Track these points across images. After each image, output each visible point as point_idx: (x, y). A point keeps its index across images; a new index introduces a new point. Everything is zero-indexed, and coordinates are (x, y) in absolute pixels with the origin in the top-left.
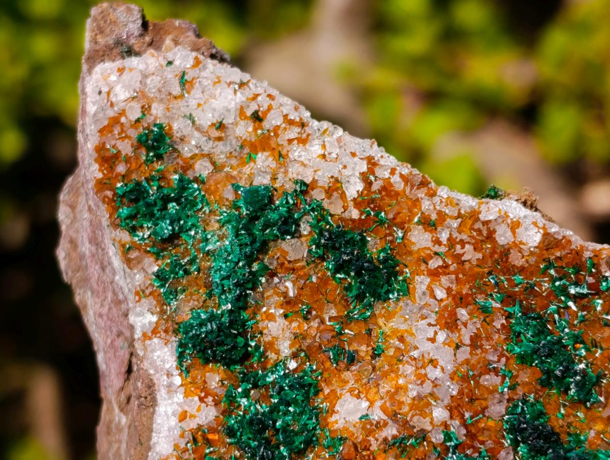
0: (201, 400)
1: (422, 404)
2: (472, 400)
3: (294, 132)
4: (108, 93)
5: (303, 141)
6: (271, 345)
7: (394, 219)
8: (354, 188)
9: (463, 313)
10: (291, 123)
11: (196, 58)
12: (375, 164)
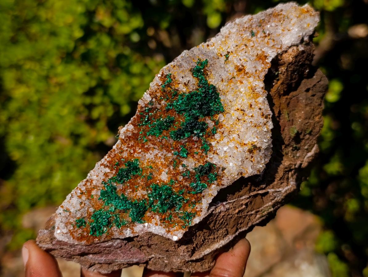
0: (153, 218)
1: (166, 158)
2: (168, 147)
3: (88, 184)
4: (63, 233)
5: (92, 181)
6: (143, 196)
7: (118, 160)
8: (108, 170)
9: (146, 146)
10: (86, 184)
11: (61, 207)
12: (103, 164)
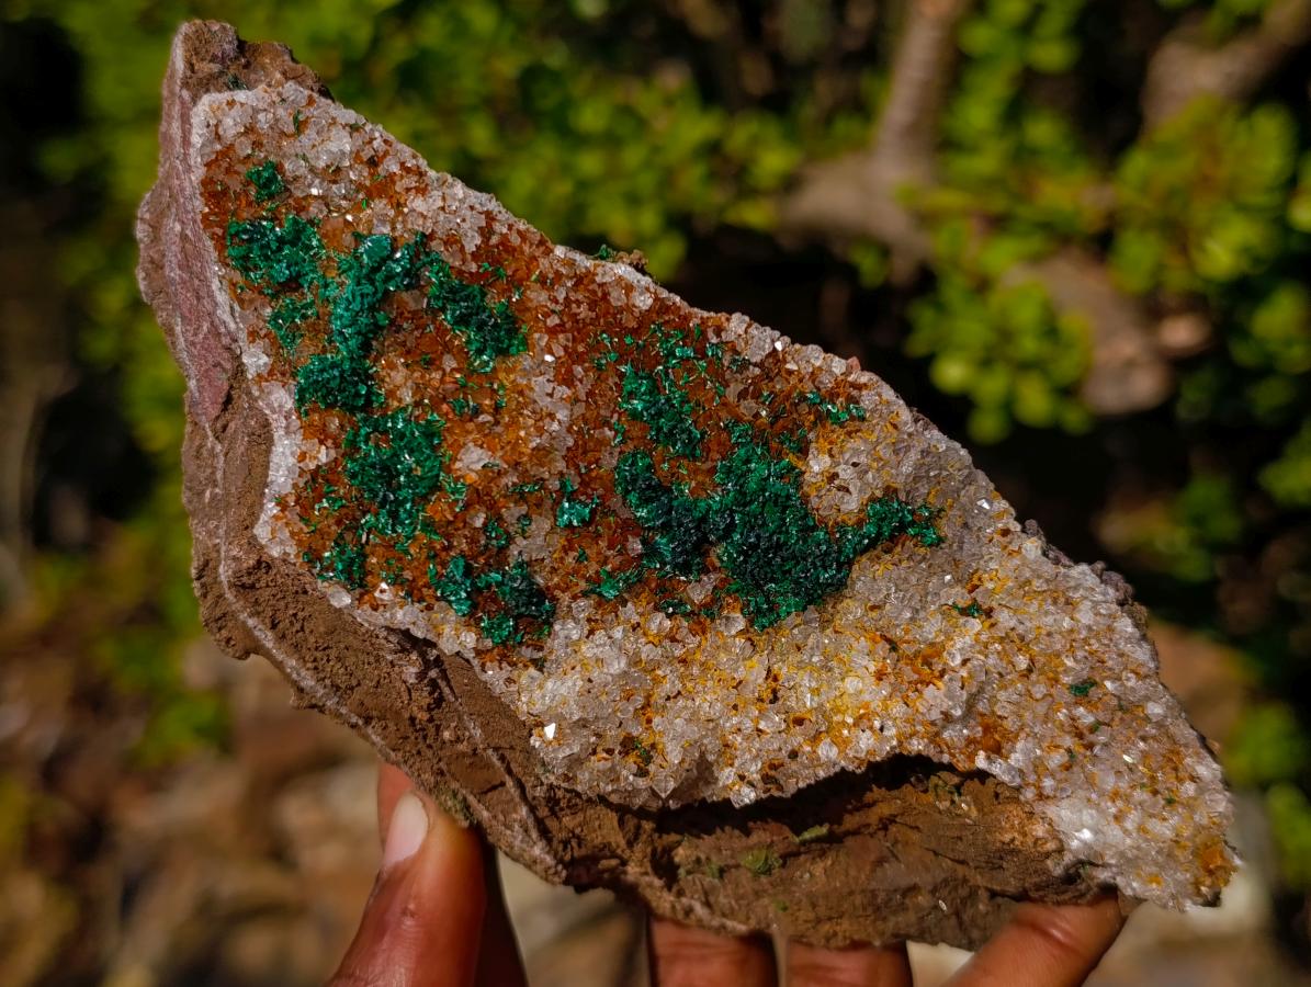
0: (321, 442)
1: (542, 454)
2: (585, 453)
3: (411, 181)
4: (217, 126)
5: (422, 191)
6: (391, 394)
7: (513, 275)
8: (472, 242)
9: (578, 369)
10: (408, 170)
11: (310, 97)
12: (493, 219)
